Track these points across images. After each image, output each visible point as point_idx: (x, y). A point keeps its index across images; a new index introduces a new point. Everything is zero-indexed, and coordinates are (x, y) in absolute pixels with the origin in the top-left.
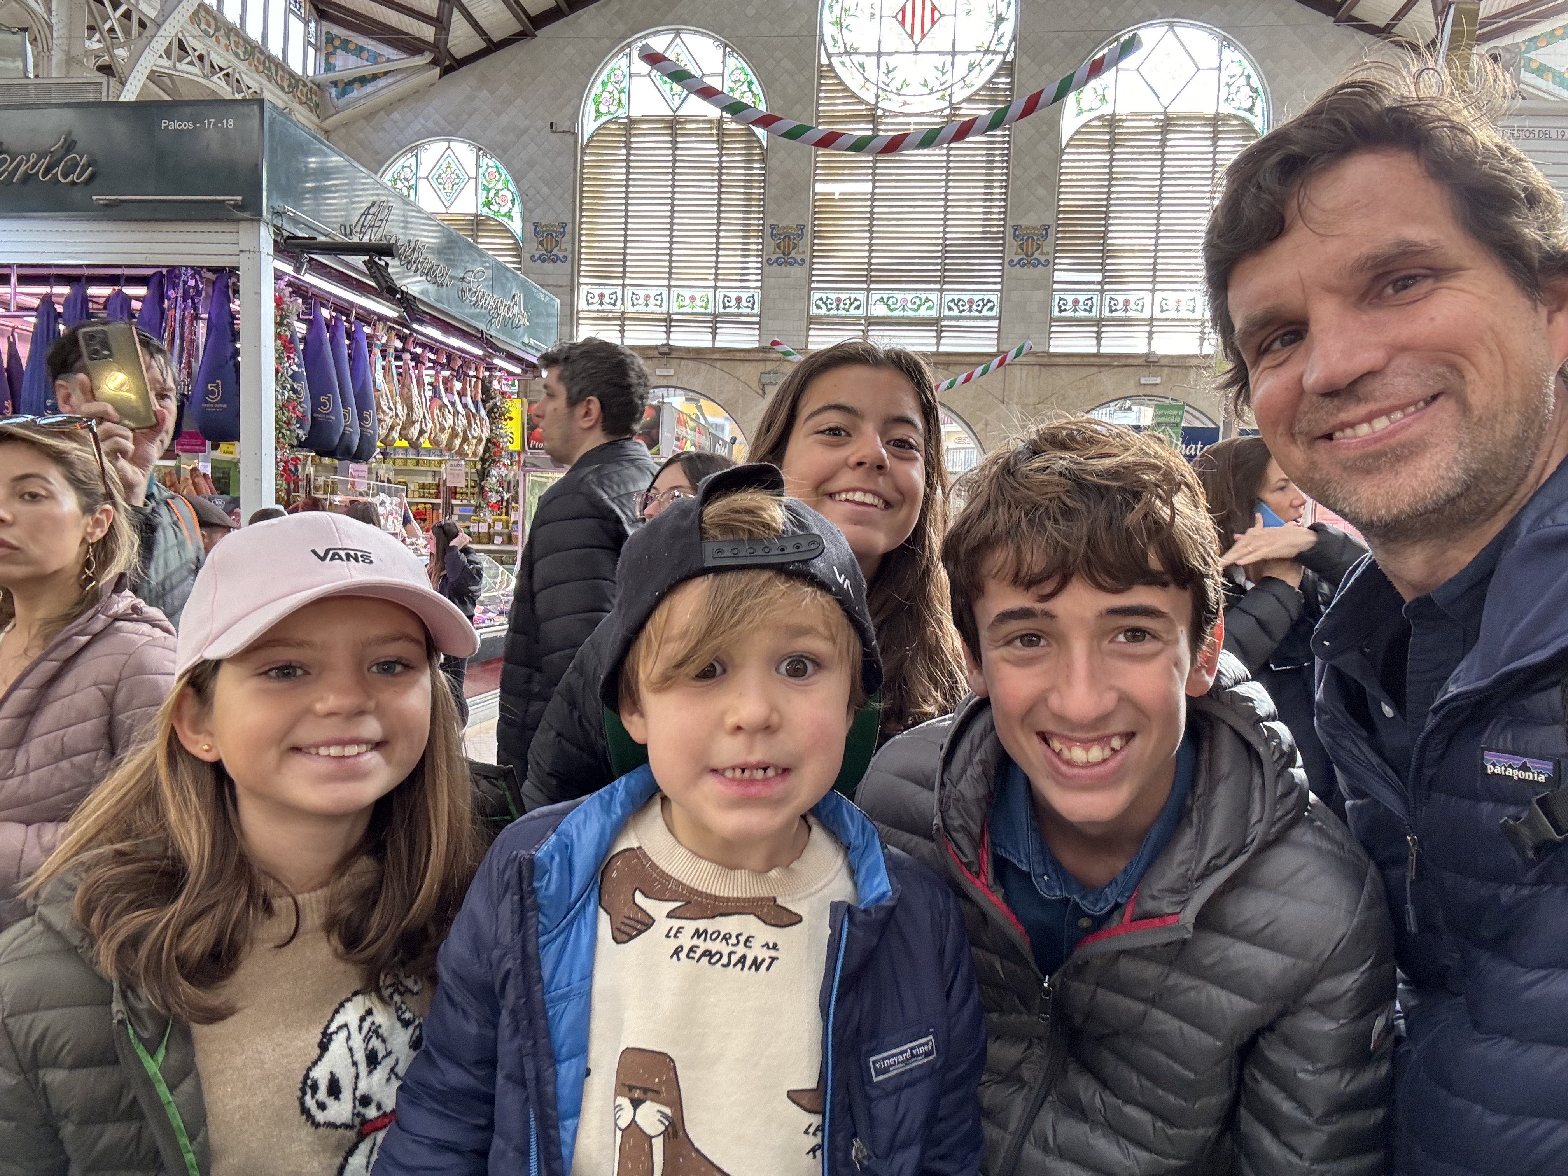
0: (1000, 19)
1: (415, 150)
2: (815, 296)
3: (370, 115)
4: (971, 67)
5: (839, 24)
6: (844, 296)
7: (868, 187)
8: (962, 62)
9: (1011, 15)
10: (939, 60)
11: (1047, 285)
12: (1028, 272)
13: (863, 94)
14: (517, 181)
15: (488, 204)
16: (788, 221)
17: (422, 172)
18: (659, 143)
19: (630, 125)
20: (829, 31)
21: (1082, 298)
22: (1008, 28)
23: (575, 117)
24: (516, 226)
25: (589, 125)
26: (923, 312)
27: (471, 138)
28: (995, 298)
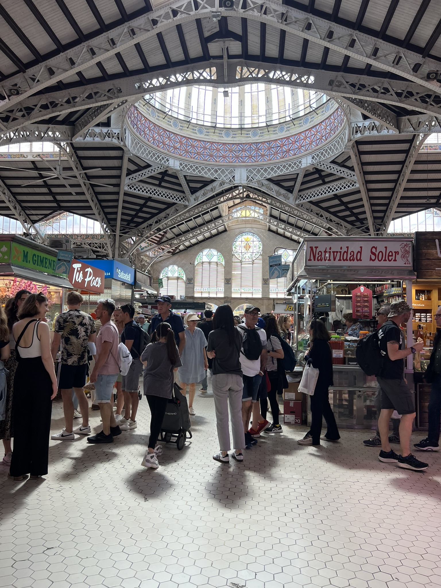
0: (260, 248)
1: (168, 266)
2: (232, 289)
3: (160, 261)
4: (256, 255)
5: (235, 248)
6: (237, 289)
7: (240, 272)
8: (254, 254)
9: (261, 247)
10: (251, 254)
11: (269, 287)
12: (266, 285)
13: (239, 258)
14: (185, 272)
15: (179, 275)
16: (228, 278)
17: (169, 270)
18: (208, 265)
19: (203, 263)
20: (234, 249)
21: (274, 289)
22: (261, 249)
23: (194, 262)
24: (184, 278)
25: (196, 263)
26: (250, 291)
27: (177, 265)
28: (261, 289)
